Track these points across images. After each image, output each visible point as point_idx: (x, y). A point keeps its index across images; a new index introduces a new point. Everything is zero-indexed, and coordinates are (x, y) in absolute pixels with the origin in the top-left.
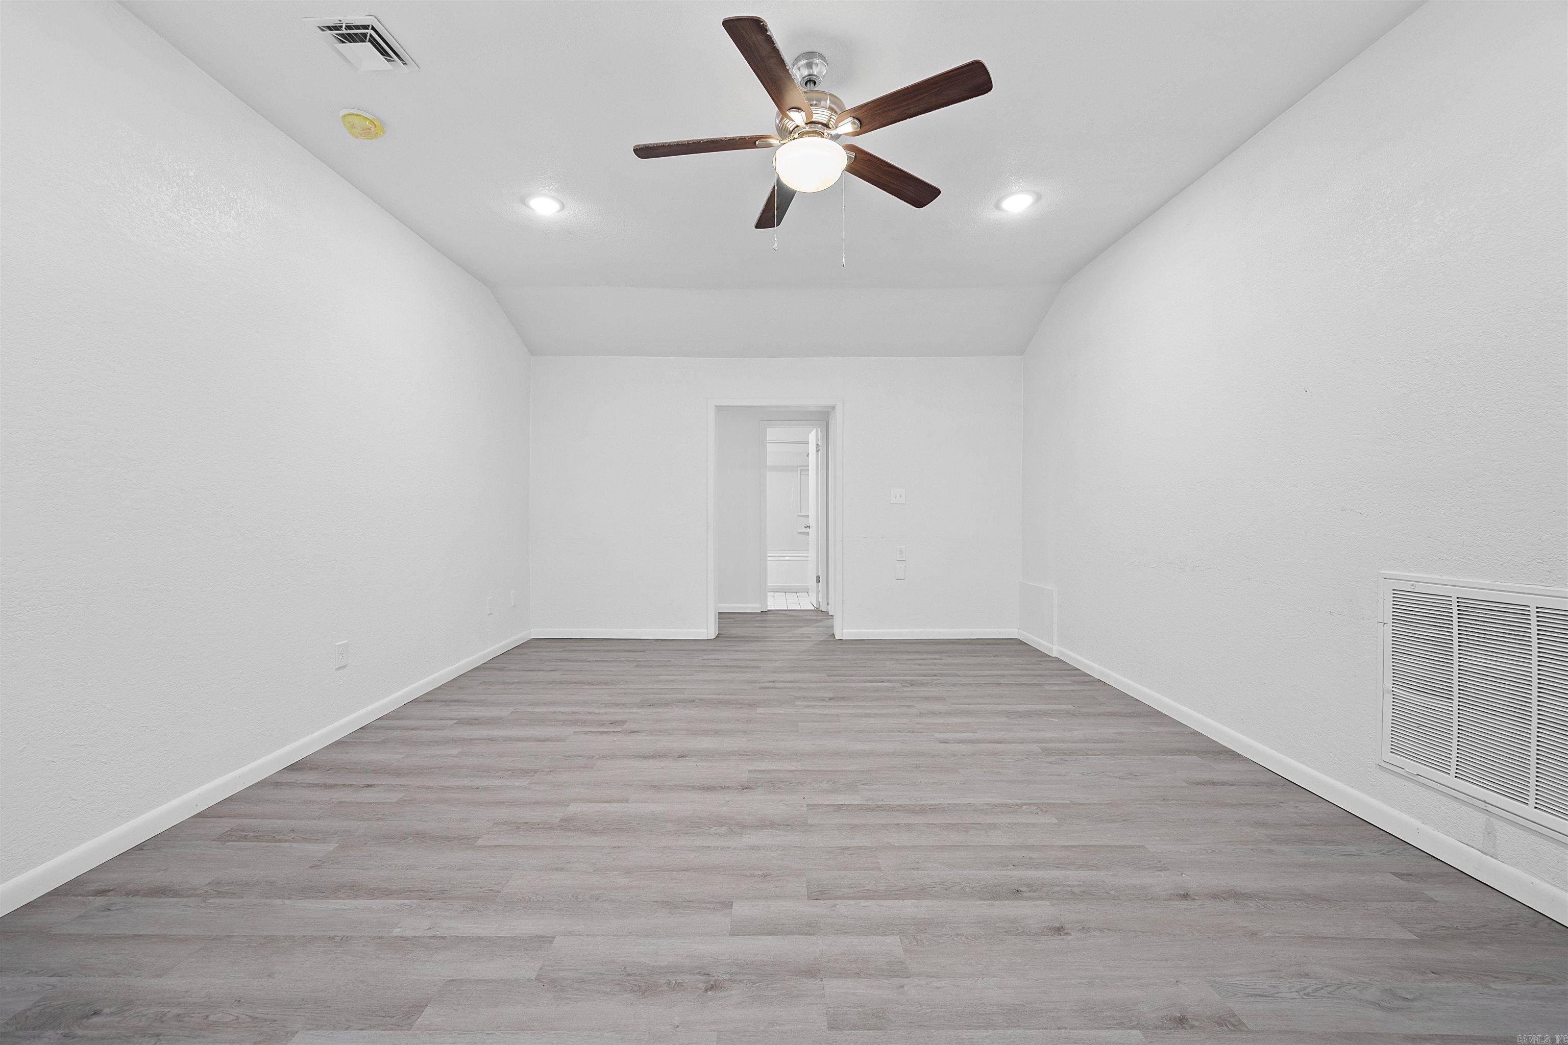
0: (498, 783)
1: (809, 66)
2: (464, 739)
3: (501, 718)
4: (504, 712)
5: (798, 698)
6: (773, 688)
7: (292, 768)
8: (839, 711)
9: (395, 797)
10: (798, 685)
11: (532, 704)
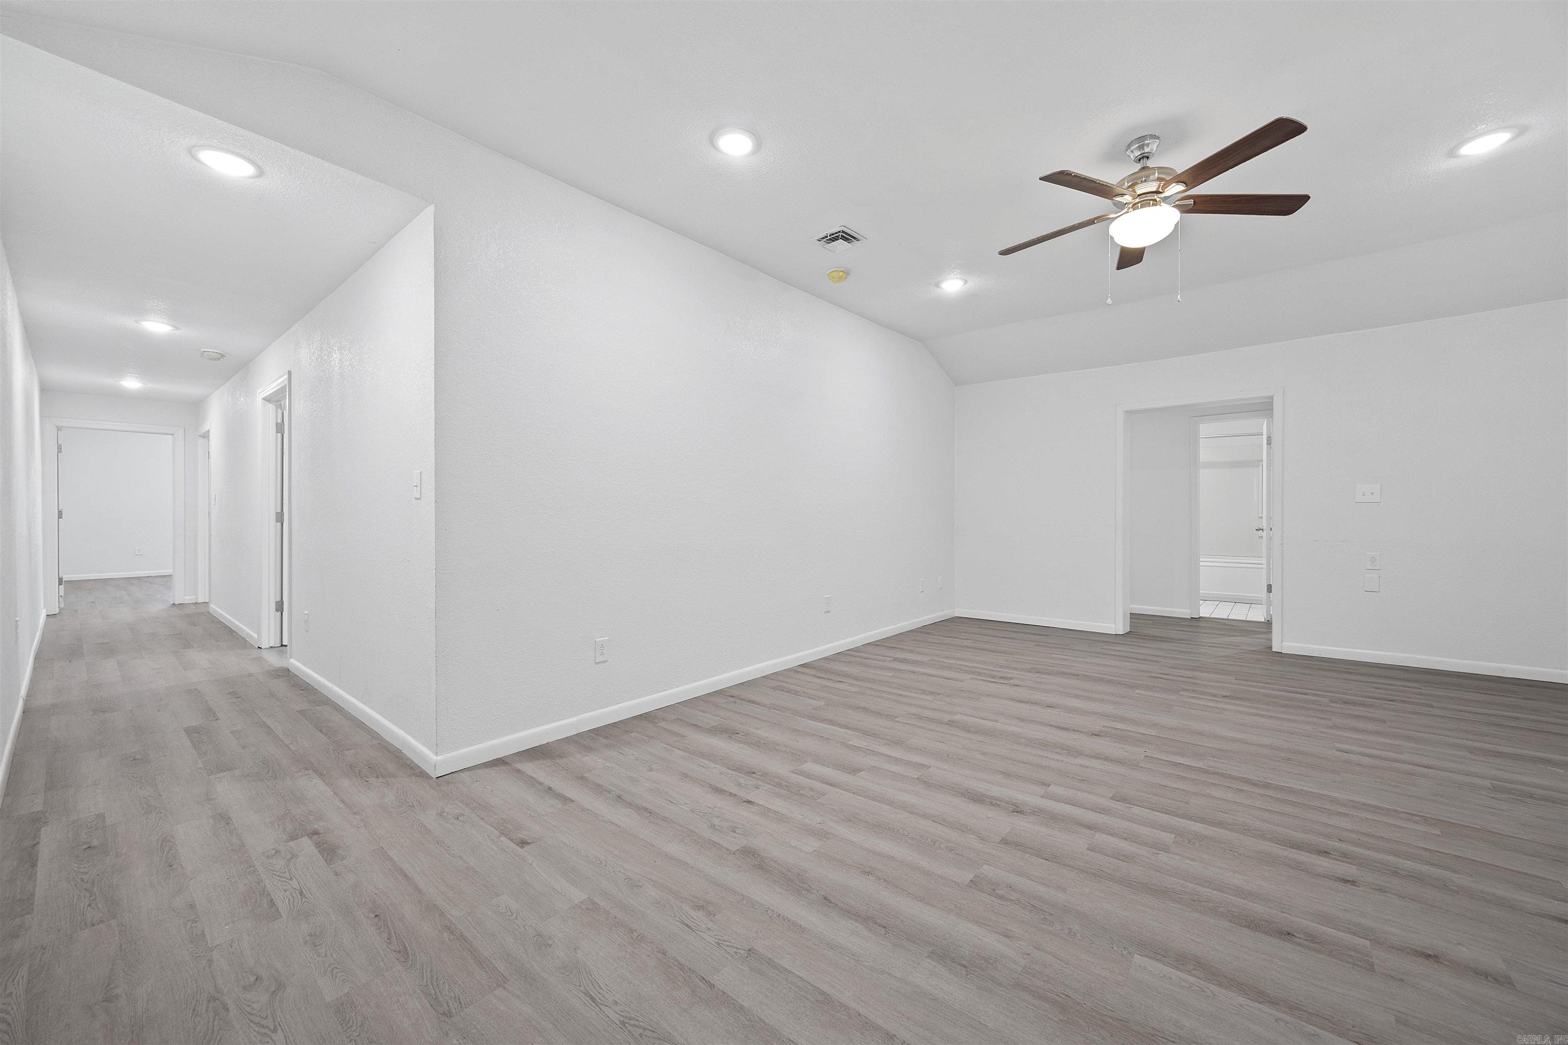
0: (914, 695)
1: (1141, 147)
2: (897, 669)
3: (922, 662)
4: (925, 659)
5: (1184, 690)
6: (1163, 679)
7: (803, 665)
8: (1224, 706)
9: (855, 689)
10: (1195, 681)
11: (946, 657)
